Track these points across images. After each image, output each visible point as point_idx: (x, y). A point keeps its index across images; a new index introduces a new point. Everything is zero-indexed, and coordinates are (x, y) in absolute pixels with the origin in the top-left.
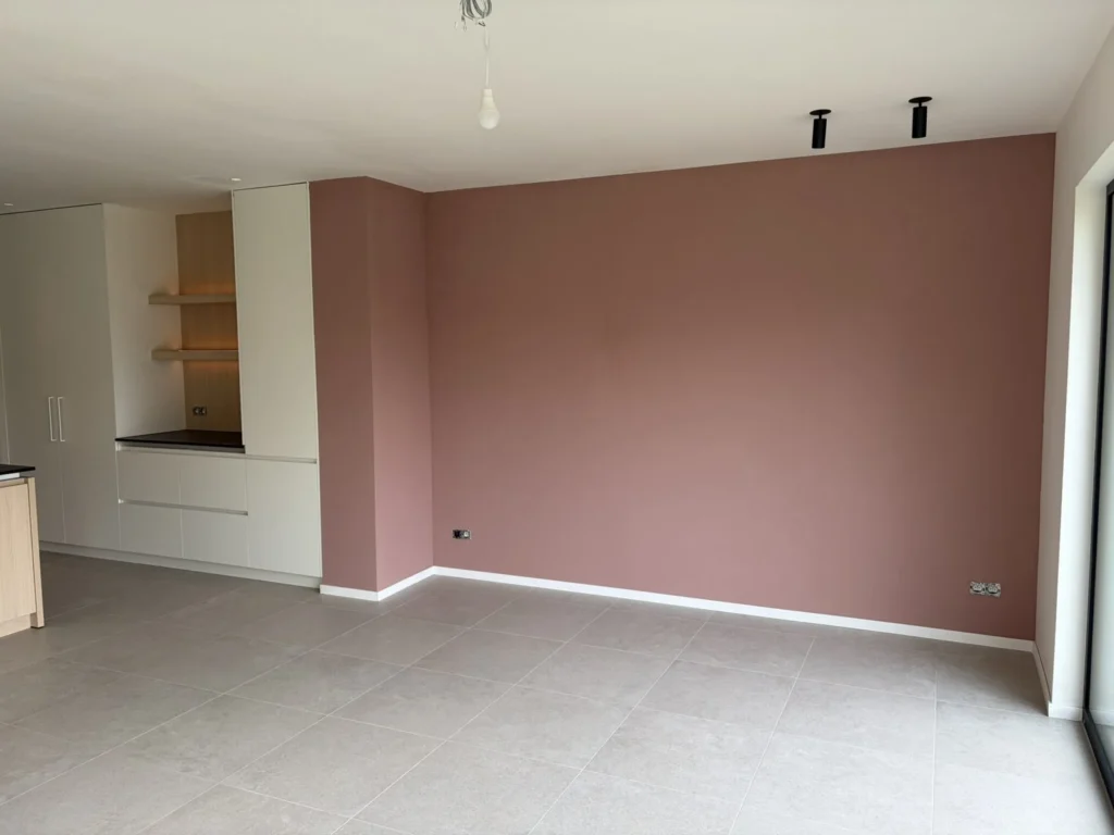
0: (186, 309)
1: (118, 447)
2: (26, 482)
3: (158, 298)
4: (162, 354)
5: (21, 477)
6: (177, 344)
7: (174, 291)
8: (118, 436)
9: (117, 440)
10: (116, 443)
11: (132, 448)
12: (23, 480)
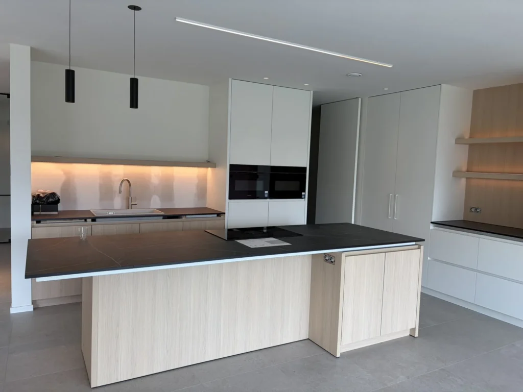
0: (472, 147)
1: (432, 227)
2: (419, 248)
3: (459, 140)
4: (457, 174)
5: (416, 245)
6: (464, 169)
7: (467, 136)
8: (433, 221)
9: (432, 223)
10: (431, 224)
11: (437, 228)
12: (417, 246)
